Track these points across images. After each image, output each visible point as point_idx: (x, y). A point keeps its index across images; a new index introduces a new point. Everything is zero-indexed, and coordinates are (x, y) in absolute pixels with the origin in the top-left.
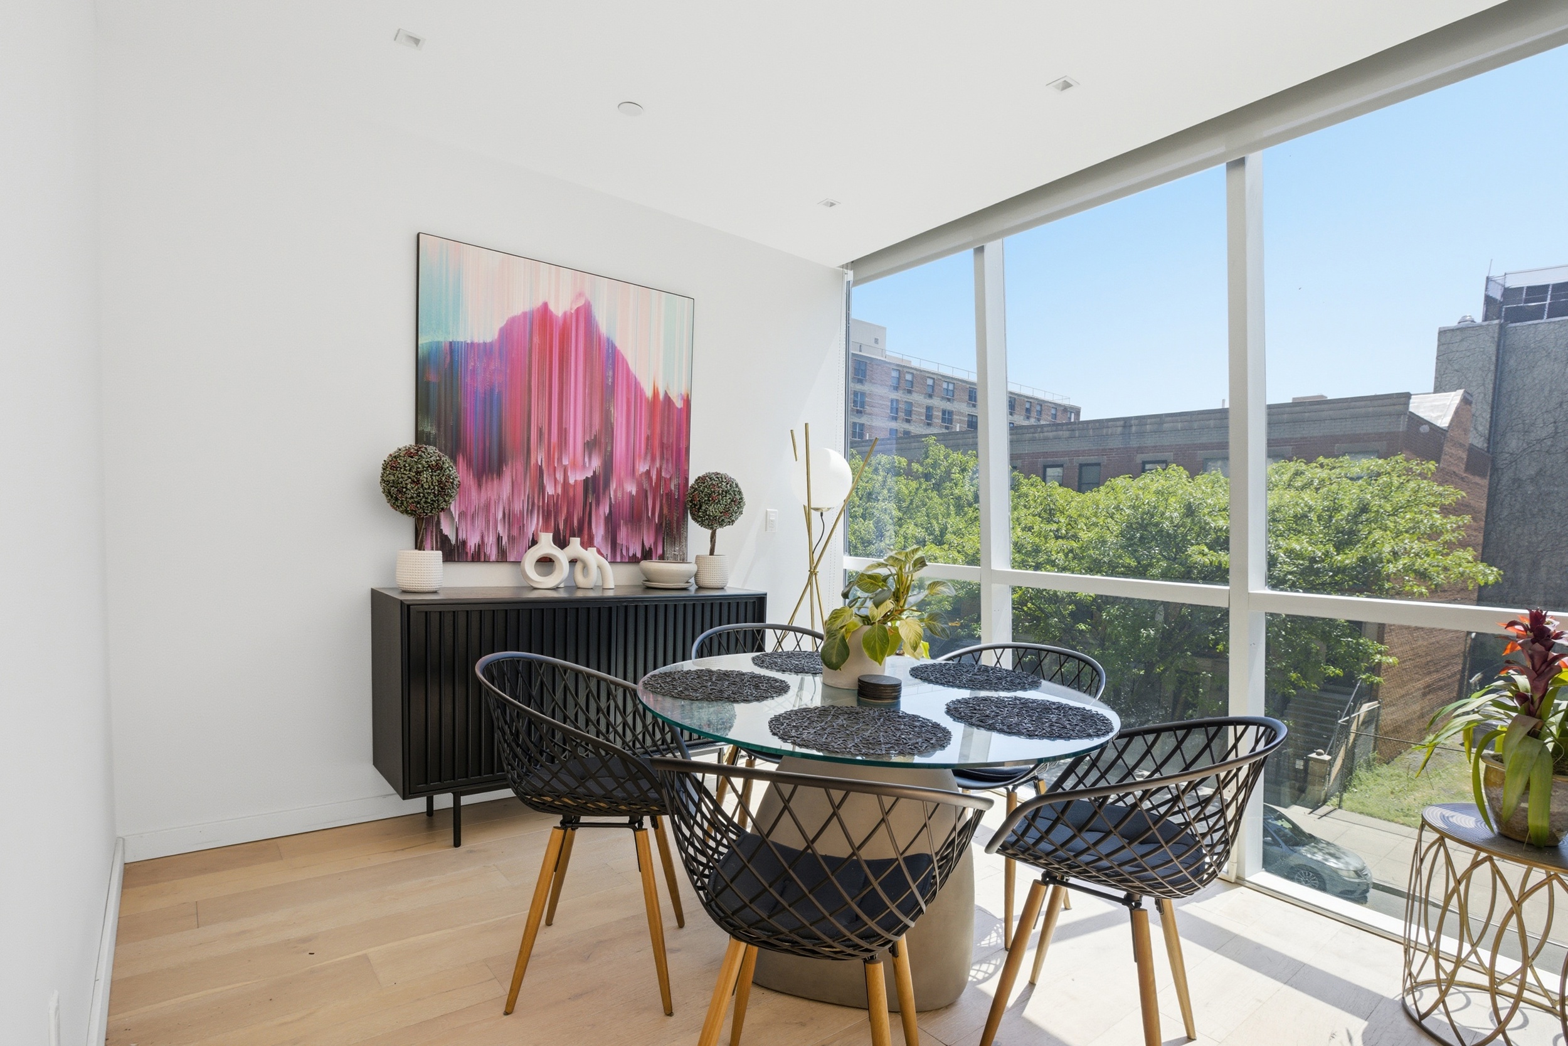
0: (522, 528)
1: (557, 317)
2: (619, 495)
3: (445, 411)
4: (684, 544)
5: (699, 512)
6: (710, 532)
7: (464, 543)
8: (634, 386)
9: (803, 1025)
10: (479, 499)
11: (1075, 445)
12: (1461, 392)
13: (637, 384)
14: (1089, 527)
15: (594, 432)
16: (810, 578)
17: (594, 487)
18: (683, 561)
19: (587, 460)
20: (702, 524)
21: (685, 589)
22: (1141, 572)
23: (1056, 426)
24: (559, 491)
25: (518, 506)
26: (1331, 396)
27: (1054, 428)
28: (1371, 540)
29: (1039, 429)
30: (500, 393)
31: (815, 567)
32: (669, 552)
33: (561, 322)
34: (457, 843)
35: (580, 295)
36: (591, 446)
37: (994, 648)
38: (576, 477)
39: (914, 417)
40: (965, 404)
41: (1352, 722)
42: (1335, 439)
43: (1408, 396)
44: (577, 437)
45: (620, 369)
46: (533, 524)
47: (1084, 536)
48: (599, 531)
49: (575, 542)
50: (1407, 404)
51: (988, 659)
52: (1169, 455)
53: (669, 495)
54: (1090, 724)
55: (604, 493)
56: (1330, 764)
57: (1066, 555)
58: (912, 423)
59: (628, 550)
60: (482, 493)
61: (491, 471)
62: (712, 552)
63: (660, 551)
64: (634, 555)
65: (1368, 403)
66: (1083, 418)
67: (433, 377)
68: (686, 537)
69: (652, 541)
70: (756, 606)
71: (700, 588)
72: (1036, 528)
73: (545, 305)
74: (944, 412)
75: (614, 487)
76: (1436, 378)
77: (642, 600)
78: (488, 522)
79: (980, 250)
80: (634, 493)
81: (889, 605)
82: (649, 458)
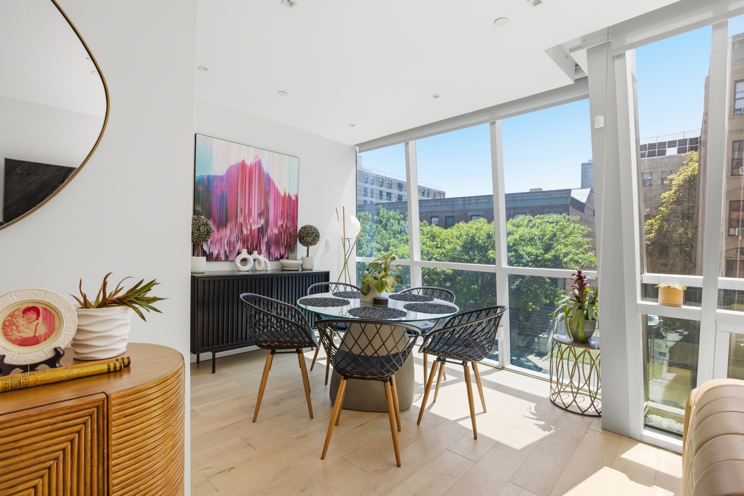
0: (234, 247)
1: (248, 165)
2: (271, 234)
3: (205, 201)
4: (296, 253)
5: (303, 240)
6: (307, 248)
7: (212, 254)
8: (277, 192)
9: (359, 418)
10: (218, 236)
11: (444, 208)
12: (590, 189)
13: (278, 191)
14: (449, 243)
15: (262, 210)
16: (345, 266)
17: (262, 231)
18: (296, 259)
19: (259, 220)
20: (304, 245)
21: (298, 270)
22: (471, 261)
23: (435, 200)
24: (249, 232)
25: (233, 239)
26: (544, 189)
27: (434, 201)
28: (557, 248)
29: (428, 202)
30: (226, 195)
31: (347, 261)
32: (290, 256)
33: (249, 167)
34: (214, 372)
35: (256, 157)
36: (260, 215)
37: (417, 289)
38: (255, 227)
39: (374, 195)
40: (397, 190)
41: (555, 321)
42: (545, 207)
43: (570, 191)
44: (255, 212)
45: (272, 184)
46: (239, 246)
47: (448, 247)
48: (264, 248)
49: (255, 252)
50: (570, 193)
51: (415, 292)
52: (481, 213)
53: (290, 233)
54: (449, 309)
55: (265, 233)
56: (547, 338)
57: (441, 255)
58: (374, 198)
59: (274, 255)
60: (219, 234)
61: (223, 225)
62: (307, 256)
63: (287, 256)
64: (277, 257)
65: (556, 193)
66: (446, 197)
67: (201, 189)
68: (297, 250)
69: (283, 252)
70: (326, 276)
71: (303, 270)
72: (428, 244)
73: (244, 161)
74: (387, 193)
75: (269, 231)
76: (582, 183)
77: (282, 275)
78: (221, 245)
79: (407, 144)
80: (277, 233)
81: (383, 273)
82: (282, 220)
